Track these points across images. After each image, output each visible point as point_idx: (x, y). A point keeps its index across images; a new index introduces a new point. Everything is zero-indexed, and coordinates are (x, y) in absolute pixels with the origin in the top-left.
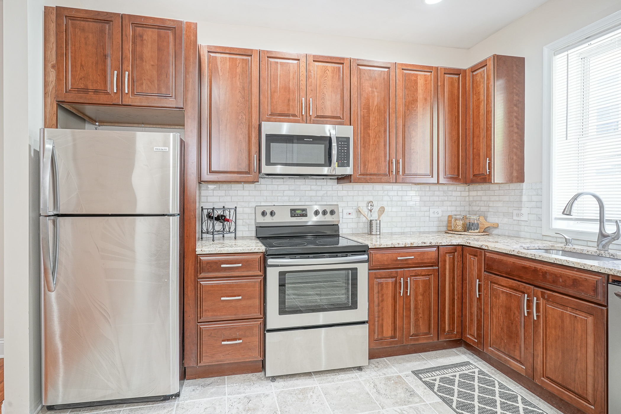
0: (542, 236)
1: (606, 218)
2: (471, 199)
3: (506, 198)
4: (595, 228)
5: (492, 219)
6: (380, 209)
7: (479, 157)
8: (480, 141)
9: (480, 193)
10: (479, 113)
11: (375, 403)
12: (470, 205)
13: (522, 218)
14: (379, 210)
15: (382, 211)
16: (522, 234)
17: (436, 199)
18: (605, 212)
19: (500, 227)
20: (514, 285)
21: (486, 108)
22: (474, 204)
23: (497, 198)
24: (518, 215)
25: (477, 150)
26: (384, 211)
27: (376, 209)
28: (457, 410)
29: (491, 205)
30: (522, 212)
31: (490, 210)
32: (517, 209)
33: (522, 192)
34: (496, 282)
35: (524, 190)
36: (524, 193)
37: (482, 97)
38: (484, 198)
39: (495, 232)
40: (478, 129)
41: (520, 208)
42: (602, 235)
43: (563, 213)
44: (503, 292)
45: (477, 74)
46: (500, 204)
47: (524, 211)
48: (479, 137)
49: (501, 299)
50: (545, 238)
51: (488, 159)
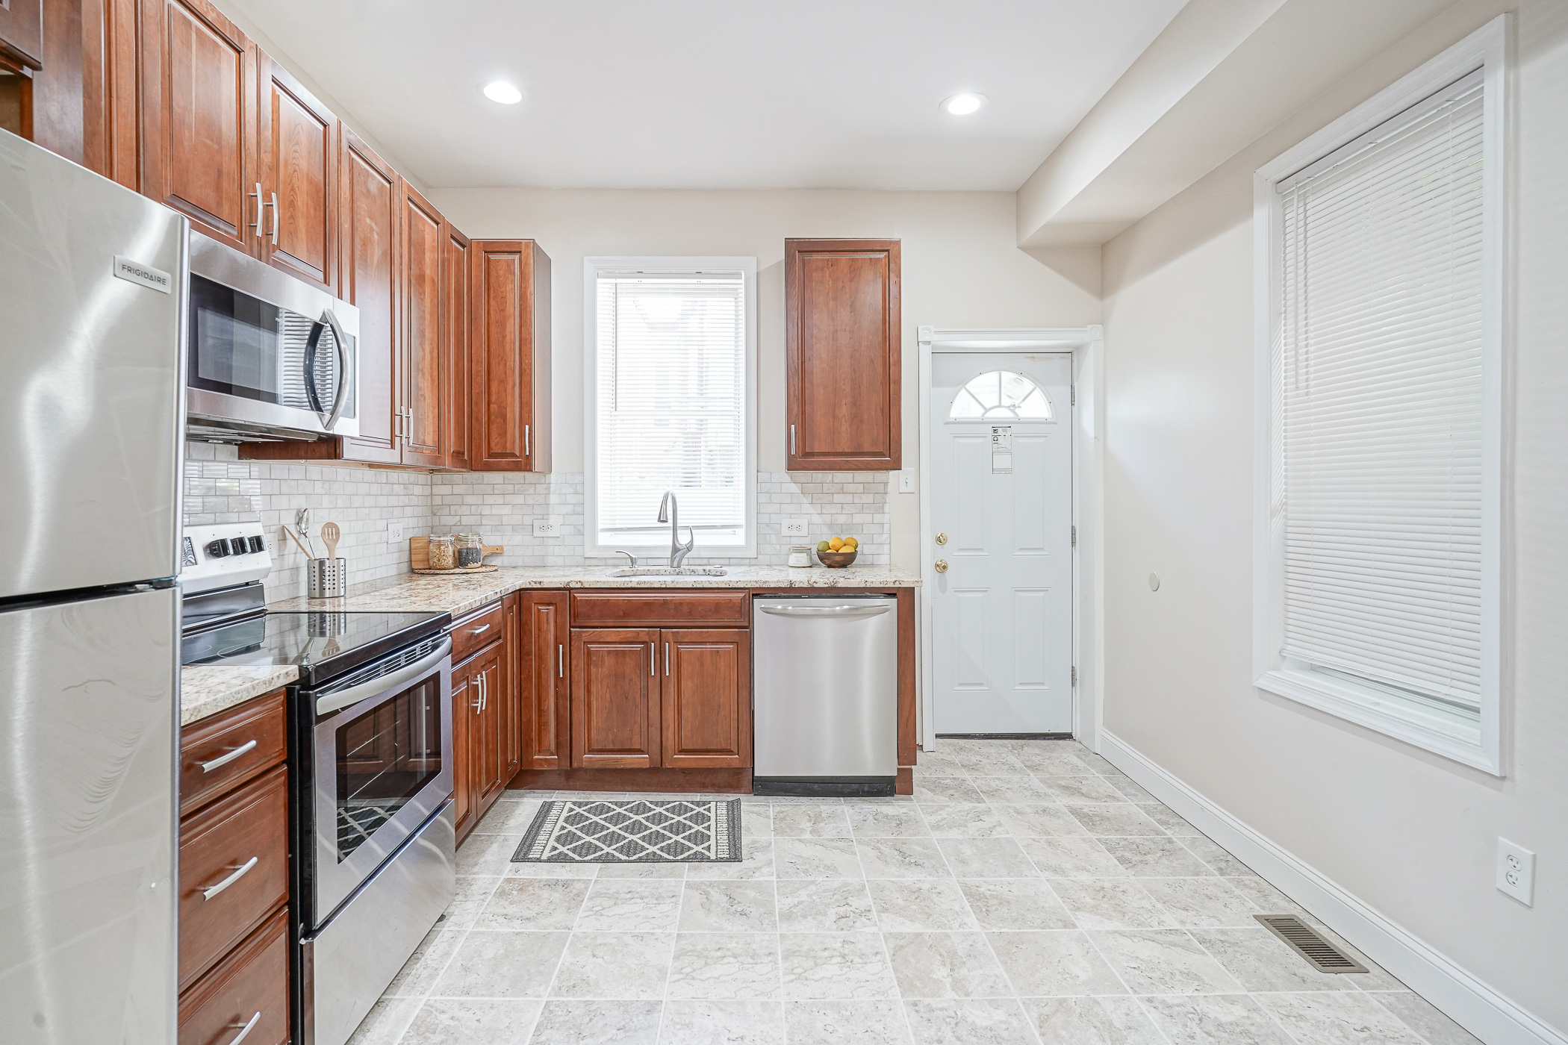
0: (583, 560)
1: (678, 525)
2: (438, 501)
3: (519, 499)
4: (665, 539)
5: (490, 540)
6: (323, 529)
7: (505, 420)
8: (505, 391)
9: (458, 489)
10: (504, 337)
11: (549, 933)
12: (434, 514)
13: (550, 533)
14: (323, 533)
15: (332, 534)
16: (550, 560)
17: (394, 501)
18: (678, 517)
19: (505, 554)
20: (629, 635)
21: (521, 333)
22: (446, 511)
23: (499, 500)
24: (542, 528)
25: (499, 407)
26: (338, 533)
27: (315, 529)
28: (631, 858)
29: (486, 511)
30: (551, 522)
31: (484, 522)
32: (541, 517)
33: (548, 489)
34: (594, 639)
35: (552, 486)
36: (552, 490)
37: (510, 309)
38: (469, 499)
39: (497, 561)
40: (501, 367)
41: (545, 516)
42: (675, 549)
43: (660, 521)
44: (609, 652)
45: (499, 261)
46: (506, 510)
47: (553, 520)
48: (503, 382)
49: (607, 664)
50: (588, 562)
51: (527, 427)
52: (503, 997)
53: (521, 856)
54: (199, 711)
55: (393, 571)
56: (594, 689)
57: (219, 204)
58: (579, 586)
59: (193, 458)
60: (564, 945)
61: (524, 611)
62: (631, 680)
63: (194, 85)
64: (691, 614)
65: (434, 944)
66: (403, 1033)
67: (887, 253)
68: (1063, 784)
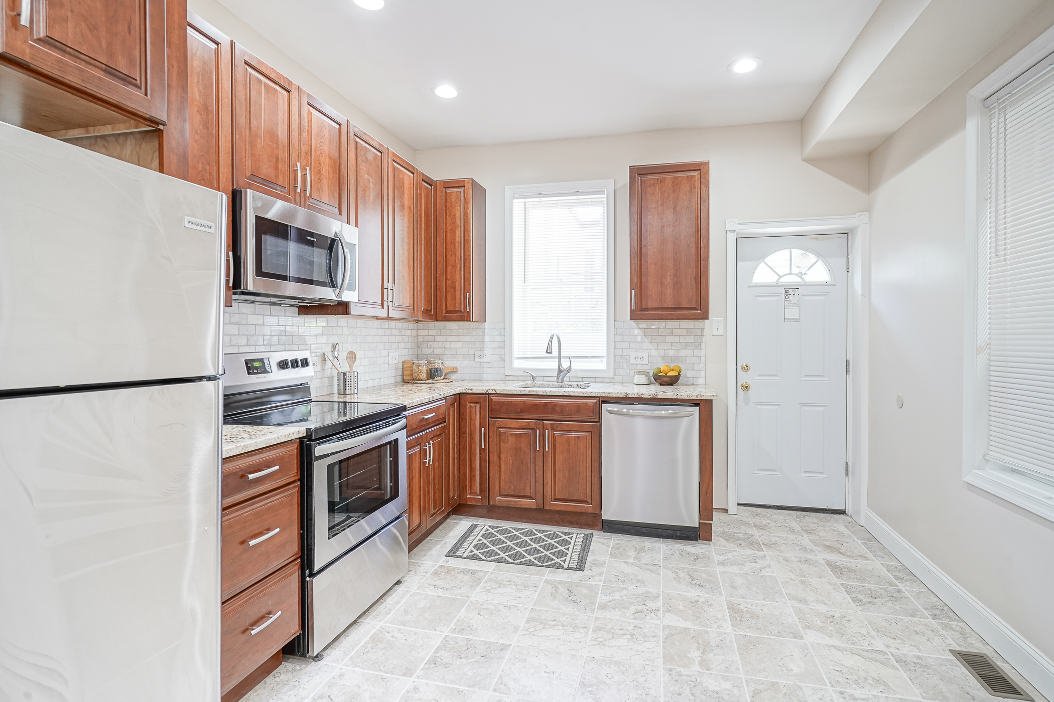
0: (504, 376)
1: (562, 356)
2: (421, 339)
3: (467, 338)
4: (554, 365)
5: (449, 363)
6: (347, 355)
7: (455, 290)
8: (456, 272)
9: (432, 332)
10: (455, 239)
11: (457, 599)
12: (419, 347)
13: (485, 360)
14: (347, 357)
15: (352, 358)
16: (485, 376)
17: (392, 339)
18: (562, 350)
19: (459, 372)
20: (524, 424)
21: (464, 236)
22: (425, 345)
23: (455, 338)
24: (480, 356)
25: (452, 282)
26: (355, 358)
27: (343, 355)
28: (515, 562)
29: (448, 346)
30: (485, 353)
31: (447, 352)
32: (479, 349)
33: (484, 332)
34: (503, 426)
35: (486, 330)
36: (486, 333)
37: (458, 222)
38: (438, 338)
39: (453, 377)
40: (453, 258)
41: (482, 349)
42: (560, 371)
43: (547, 352)
44: (512, 434)
45: (452, 192)
46: (459, 345)
47: (487, 351)
48: (454, 266)
49: (510, 442)
50: (507, 378)
51: (468, 294)
52: (423, 629)
53: (451, 554)
54: (247, 447)
55: (392, 380)
56: (502, 457)
57: (277, 177)
58: (494, 392)
59: (273, 314)
60: (463, 606)
61: (462, 407)
62: (525, 452)
63: (263, 114)
64: (562, 412)
65: (393, 596)
66: (365, 640)
67: (700, 169)
68: (827, 544)
